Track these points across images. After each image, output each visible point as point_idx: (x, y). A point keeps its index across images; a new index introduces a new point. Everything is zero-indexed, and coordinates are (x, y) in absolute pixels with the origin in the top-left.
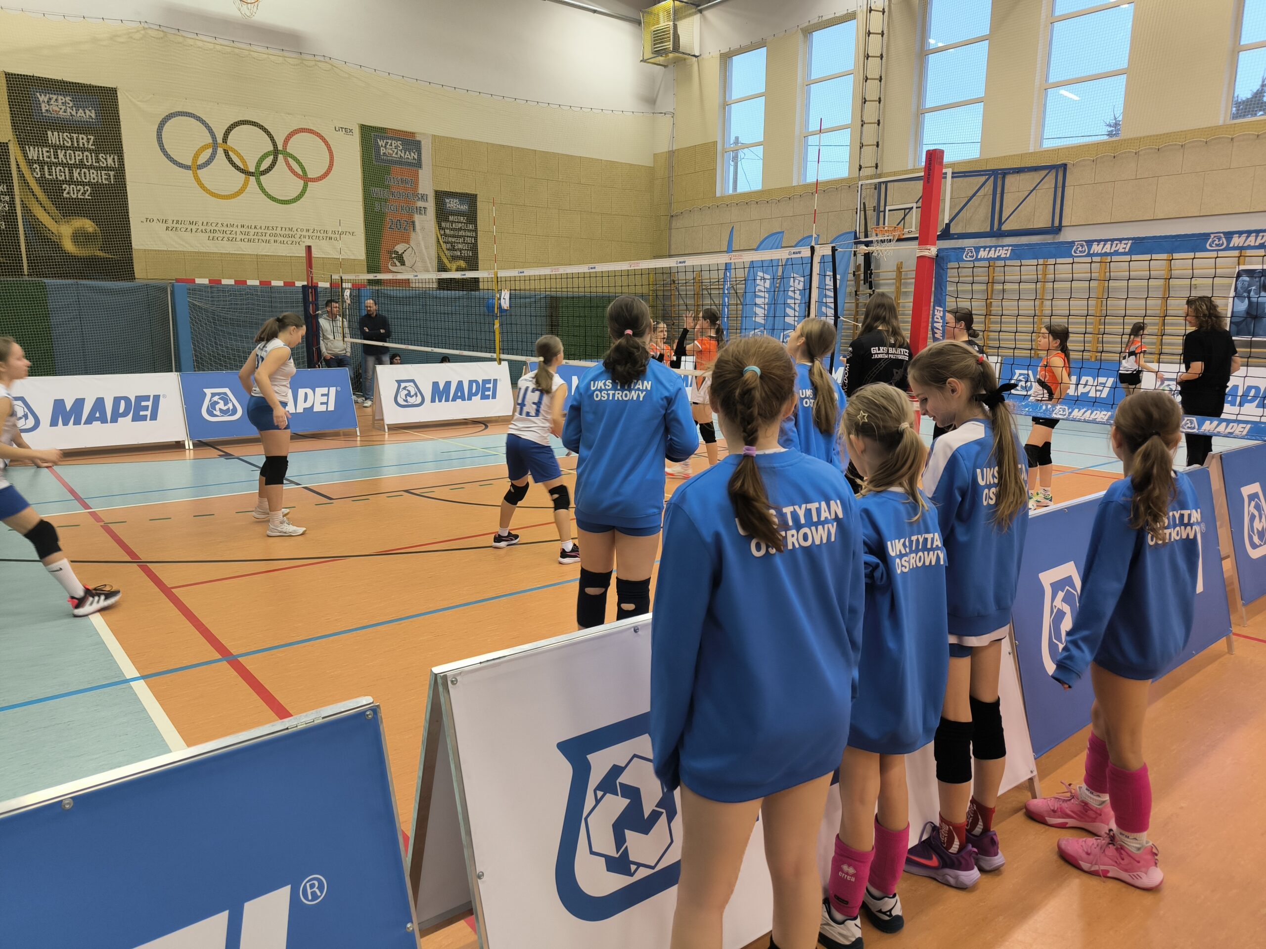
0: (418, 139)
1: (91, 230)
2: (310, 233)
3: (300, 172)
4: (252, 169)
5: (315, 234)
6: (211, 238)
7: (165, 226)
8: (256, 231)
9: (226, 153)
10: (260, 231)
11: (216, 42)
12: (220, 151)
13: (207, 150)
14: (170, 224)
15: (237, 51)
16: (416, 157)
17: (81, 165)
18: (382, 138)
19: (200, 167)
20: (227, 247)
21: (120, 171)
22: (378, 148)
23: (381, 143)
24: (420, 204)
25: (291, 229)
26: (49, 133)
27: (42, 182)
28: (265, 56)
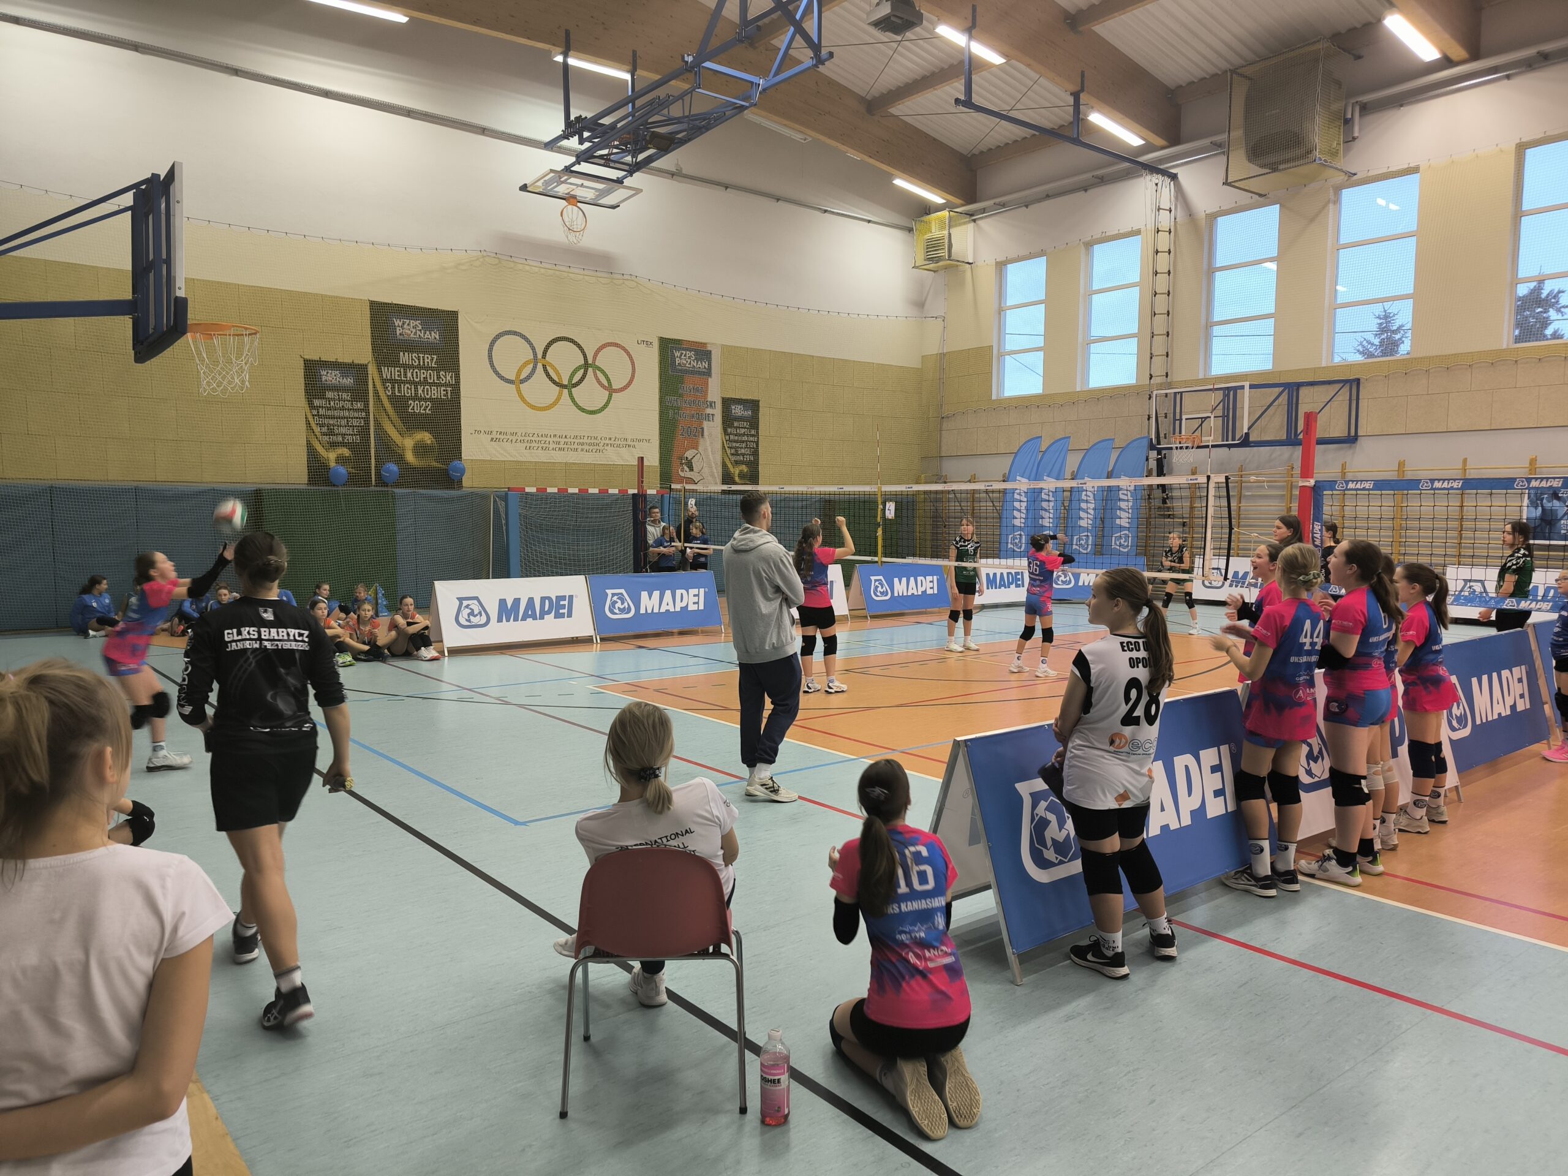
0: (709, 349)
1: (429, 442)
2: (612, 442)
3: (606, 384)
4: (565, 382)
5: (616, 442)
6: (528, 448)
7: (490, 437)
8: (566, 440)
9: (544, 367)
10: (569, 440)
11: (541, 266)
12: (540, 366)
13: (529, 366)
14: (494, 436)
15: (557, 273)
16: (707, 366)
17: (425, 382)
18: (678, 349)
19: (522, 381)
20: (541, 456)
21: (456, 388)
22: (673, 358)
23: (677, 354)
24: (709, 411)
25: (596, 438)
26: (401, 354)
27: (392, 399)
28: (581, 277)
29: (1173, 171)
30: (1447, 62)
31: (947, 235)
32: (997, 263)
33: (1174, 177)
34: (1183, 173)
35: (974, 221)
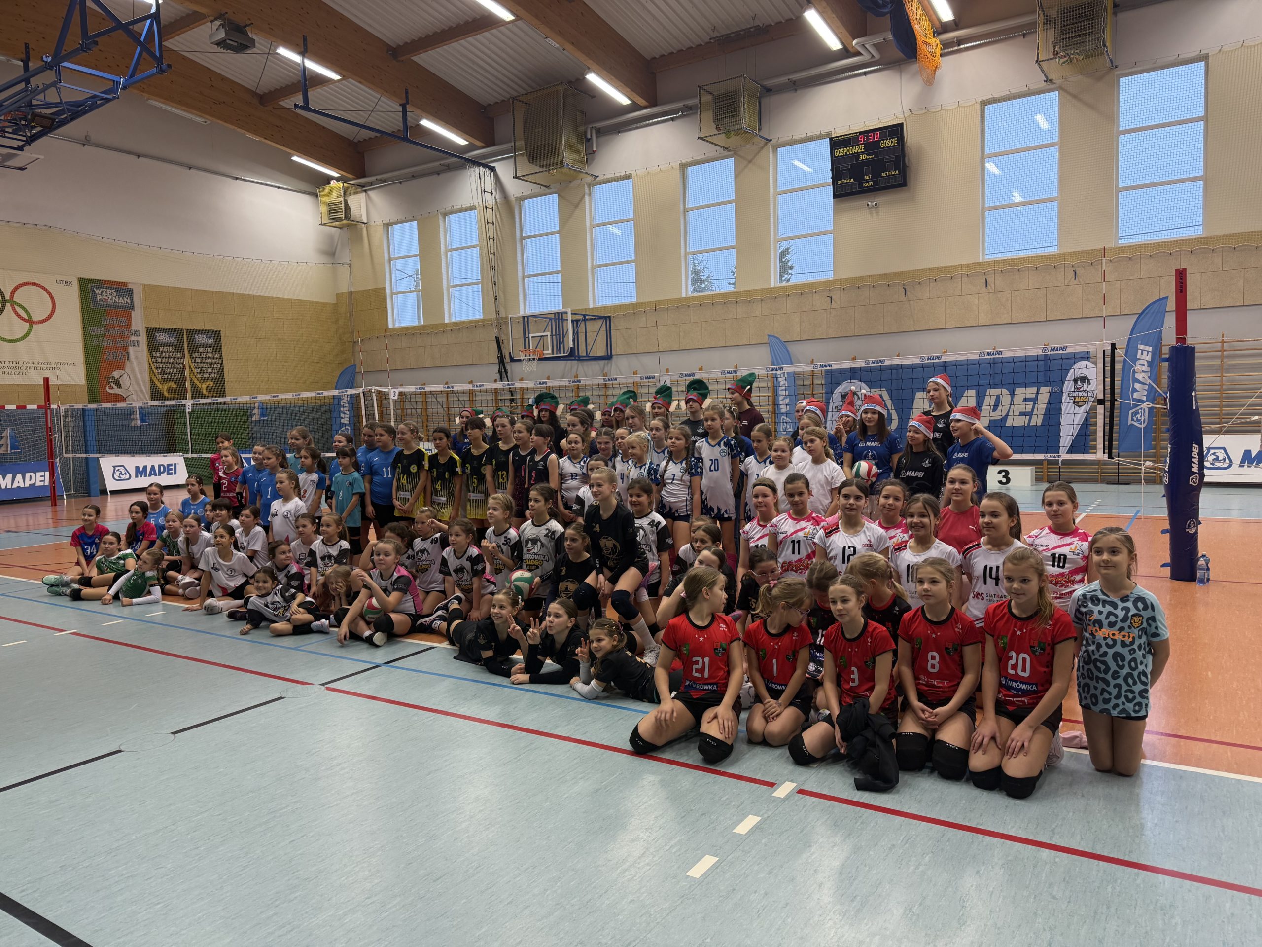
3: (25, 317)
16: (129, 301)
18: (99, 287)
22: (95, 295)
23: (97, 291)
24: (135, 338)
29: (492, 165)
30: (634, 107)
31: (343, 202)
32: (384, 224)
33: (493, 169)
34: (498, 166)
35: (365, 191)
